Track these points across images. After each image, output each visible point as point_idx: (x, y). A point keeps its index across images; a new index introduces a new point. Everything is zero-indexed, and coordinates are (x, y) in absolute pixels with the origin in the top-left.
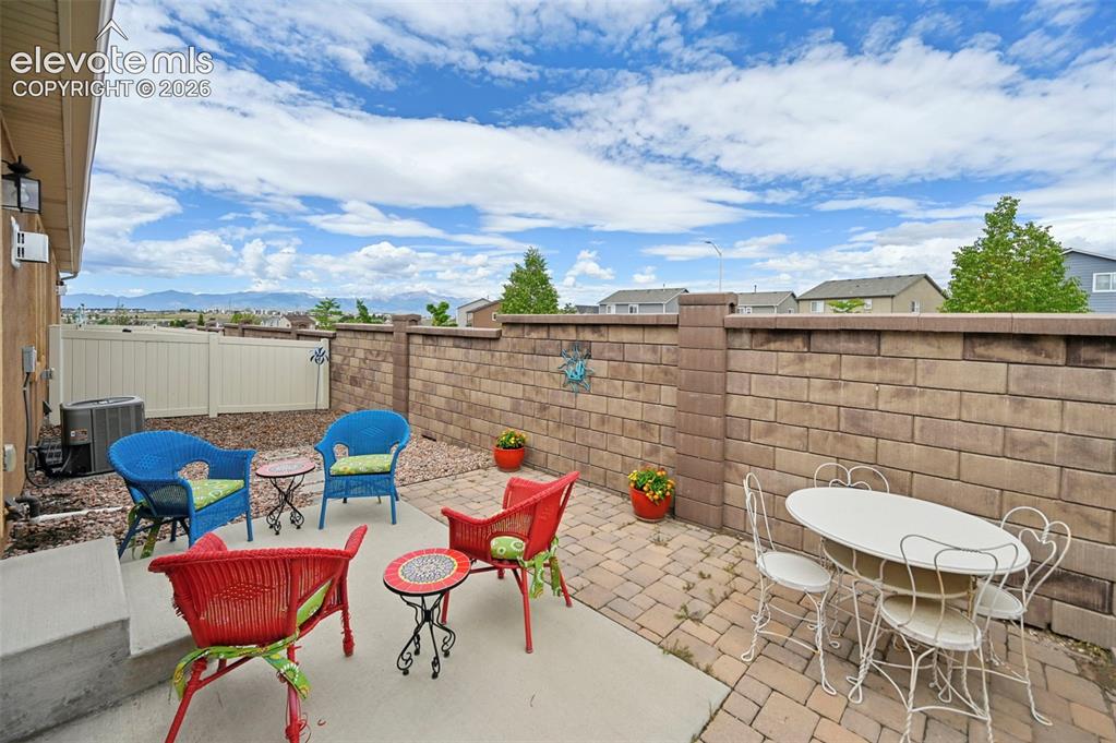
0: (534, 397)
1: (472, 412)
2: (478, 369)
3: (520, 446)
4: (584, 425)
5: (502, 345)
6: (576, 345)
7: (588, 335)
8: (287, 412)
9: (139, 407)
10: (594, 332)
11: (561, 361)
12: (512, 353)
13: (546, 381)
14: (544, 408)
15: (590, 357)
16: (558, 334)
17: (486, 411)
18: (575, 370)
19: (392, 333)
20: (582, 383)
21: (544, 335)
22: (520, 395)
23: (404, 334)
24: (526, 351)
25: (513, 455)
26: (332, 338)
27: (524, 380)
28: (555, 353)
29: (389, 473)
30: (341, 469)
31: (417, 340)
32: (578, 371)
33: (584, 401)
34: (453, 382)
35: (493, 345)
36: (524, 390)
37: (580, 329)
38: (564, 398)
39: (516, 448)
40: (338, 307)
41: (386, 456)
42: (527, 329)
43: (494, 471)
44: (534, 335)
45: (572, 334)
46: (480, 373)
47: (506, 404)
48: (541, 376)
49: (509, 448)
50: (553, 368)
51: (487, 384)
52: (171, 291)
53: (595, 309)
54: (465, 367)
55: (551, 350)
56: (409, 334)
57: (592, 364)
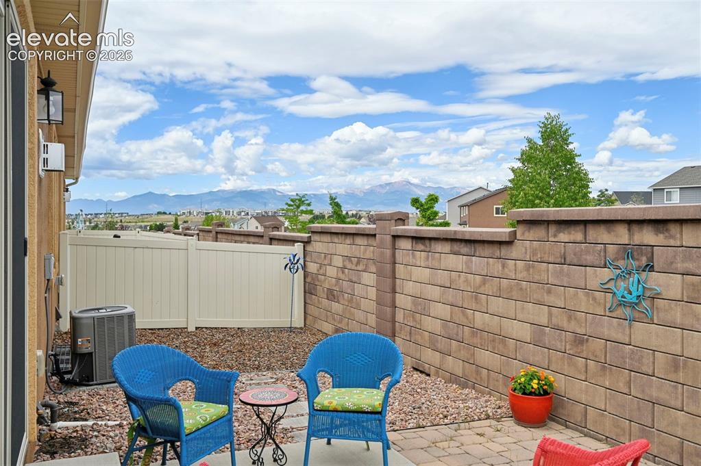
0: (565, 325)
1: (476, 341)
2: (484, 282)
3: (545, 393)
4: (644, 369)
5: (516, 251)
6: (628, 251)
7: (647, 236)
8: (261, 329)
9: (131, 317)
10: (657, 232)
11: (606, 274)
12: (532, 262)
13: (582, 302)
14: (579, 340)
15: (652, 269)
16: (602, 235)
17: (497, 340)
18: (630, 287)
19: (374, 235)
20: (639, 306)
21: (579, 236)
22: (544, 321)
23: (389, 238)
24: (551, 260)
25: (534, 403)
26: (307, 243)
27: (551, 299)
28: (597, 263)
29: (380, 413)
30: (326, 403)
31: (405, 244)
32: (633, 289)
33: (642, 333)
34: (451, 299)
35: (504, 251)
36: (550, 315)
37: (635, 227)
38: (611, 328)
39: (540, 395)
40: (309, 205)
41: (375, 391)
42: (552, 229)
43: (510, 424)
44: (563, 237)
45: (622, 235)
46: (487, 288)
47: (523, 331)
48: (576, 295)
49: (531, 393)
50: (594, 283)
51: (497, 304)
52: (150, 192)
53: (646, 197)
54: (466, 281)
55: (589, 258)
56: (395, 237)
57: (656, 280)
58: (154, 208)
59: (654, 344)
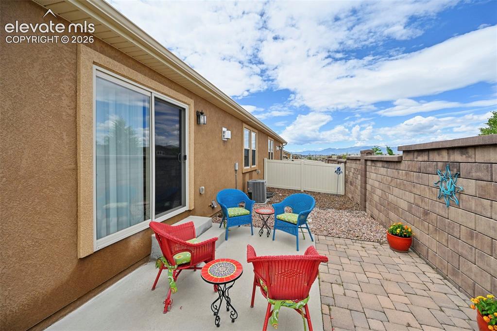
0: (420, 204)
1: (389, 207)
2: (392, 181)
4: (455, 234)
5: (403, 165)
6: (448, 165)
7: (457, 157)
10: (462, 154)
11: (437, 178)
12: (409, 171)
13: (427, 194)
14: (426, 213)
15: (459, 176)
16: (435, 157)
17: (396, 208)
19: (360, 160)
20: (453, 197)
21: (426, 158)
22: (412, 201)
24: (415, 170)
26: (345, 163)
27: (415, 190)
28: (433, 172)
32: (448, 187)
33: (454, 213)
34: (381, 188)
35: (398, 166)
36: (414, 198)
37: (451, 152)
38: (439, 208)
42: (416, 154)
44: (420, 158)
45: (445, 157)
46: (393, 184)
47: (404, 205)
48: (425, 188)
50: (432, 183)
51: (396, 191)
54: (386, 180)
55: (430, 170)
56: (366, 160)
57: (461, 183)
58: (330, 154)
59: (460, 220)
